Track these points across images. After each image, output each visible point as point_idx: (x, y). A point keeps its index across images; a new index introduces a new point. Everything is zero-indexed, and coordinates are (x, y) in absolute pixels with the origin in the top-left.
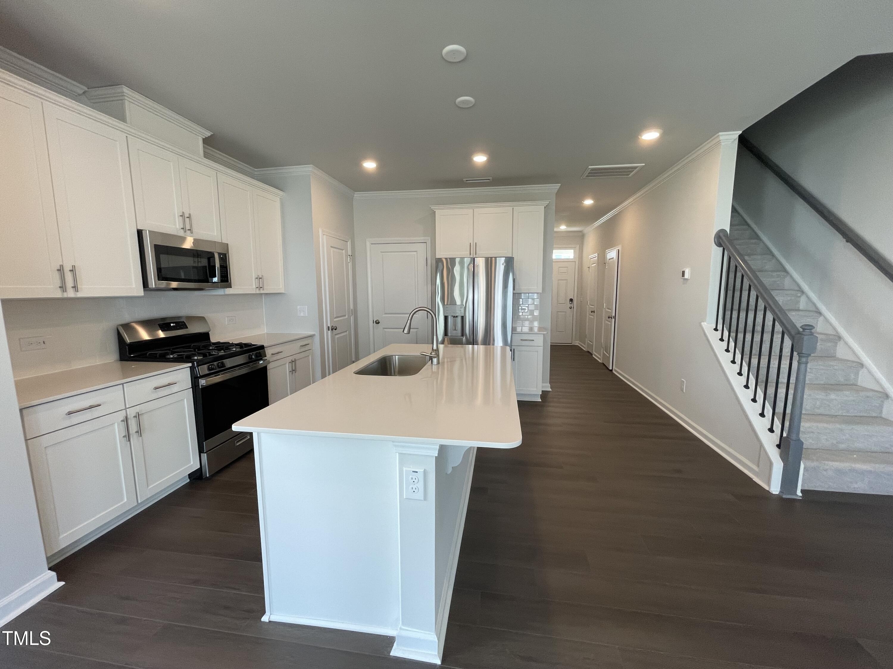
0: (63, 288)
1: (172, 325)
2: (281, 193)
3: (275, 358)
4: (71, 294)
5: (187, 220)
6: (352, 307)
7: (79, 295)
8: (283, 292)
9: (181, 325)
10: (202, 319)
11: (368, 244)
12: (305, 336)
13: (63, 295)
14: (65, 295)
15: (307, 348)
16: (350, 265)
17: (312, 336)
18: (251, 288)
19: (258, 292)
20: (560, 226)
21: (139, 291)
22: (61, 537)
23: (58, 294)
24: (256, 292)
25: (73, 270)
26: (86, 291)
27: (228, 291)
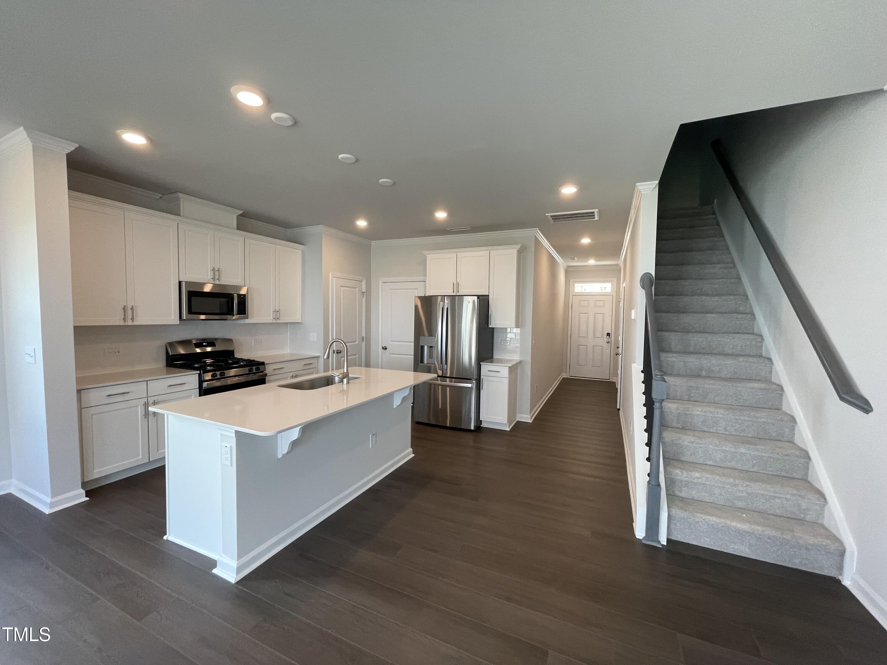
0: (124, 319)
1: (204, 344)
2: (303, 246)
3: (277, 372)
4: (130, 323)
5: (217, 273)
6: (364, 335)
7: (136, 323)
8: (300, 321)
9: (211, 343)
10: (230, 341)
11: (380, 282)
12: (310, 356)
13: (125, 323)
14: (126, 324)
15: (311, 366)
16: (364, 300)
17: (318, 357)
18: (269, 319)
19: (274, 322)
20: (588, 261)
21: (177, 322)
22: (95, 471)
23: (122, 323)
24: (273, 321)
25: (132, 309)
26: (141, 320)
27: (247, 321)
